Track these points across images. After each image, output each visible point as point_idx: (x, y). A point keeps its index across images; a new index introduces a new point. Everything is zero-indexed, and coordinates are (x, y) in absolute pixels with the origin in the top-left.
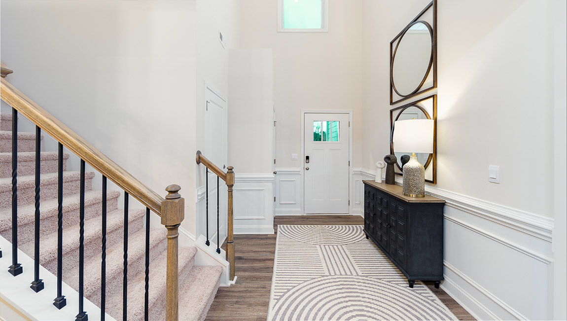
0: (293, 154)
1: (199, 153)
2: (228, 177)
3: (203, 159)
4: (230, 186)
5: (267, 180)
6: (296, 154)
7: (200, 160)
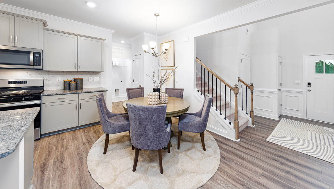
0: (295, 81)
1: (239, 78)
2: (251, 87)
3: (240, 80)
4: (252, 91)
5: (273, 93)
6: (299, 81)
7: (239, 80)
